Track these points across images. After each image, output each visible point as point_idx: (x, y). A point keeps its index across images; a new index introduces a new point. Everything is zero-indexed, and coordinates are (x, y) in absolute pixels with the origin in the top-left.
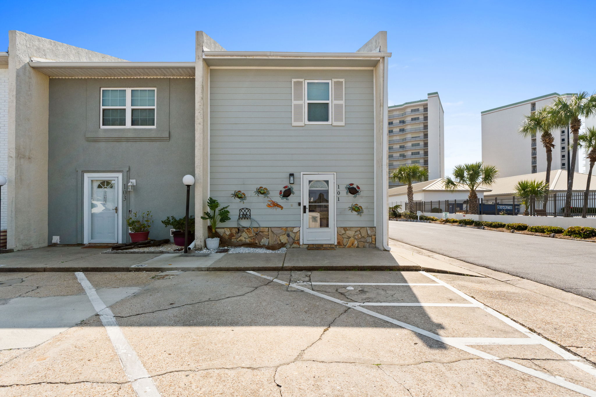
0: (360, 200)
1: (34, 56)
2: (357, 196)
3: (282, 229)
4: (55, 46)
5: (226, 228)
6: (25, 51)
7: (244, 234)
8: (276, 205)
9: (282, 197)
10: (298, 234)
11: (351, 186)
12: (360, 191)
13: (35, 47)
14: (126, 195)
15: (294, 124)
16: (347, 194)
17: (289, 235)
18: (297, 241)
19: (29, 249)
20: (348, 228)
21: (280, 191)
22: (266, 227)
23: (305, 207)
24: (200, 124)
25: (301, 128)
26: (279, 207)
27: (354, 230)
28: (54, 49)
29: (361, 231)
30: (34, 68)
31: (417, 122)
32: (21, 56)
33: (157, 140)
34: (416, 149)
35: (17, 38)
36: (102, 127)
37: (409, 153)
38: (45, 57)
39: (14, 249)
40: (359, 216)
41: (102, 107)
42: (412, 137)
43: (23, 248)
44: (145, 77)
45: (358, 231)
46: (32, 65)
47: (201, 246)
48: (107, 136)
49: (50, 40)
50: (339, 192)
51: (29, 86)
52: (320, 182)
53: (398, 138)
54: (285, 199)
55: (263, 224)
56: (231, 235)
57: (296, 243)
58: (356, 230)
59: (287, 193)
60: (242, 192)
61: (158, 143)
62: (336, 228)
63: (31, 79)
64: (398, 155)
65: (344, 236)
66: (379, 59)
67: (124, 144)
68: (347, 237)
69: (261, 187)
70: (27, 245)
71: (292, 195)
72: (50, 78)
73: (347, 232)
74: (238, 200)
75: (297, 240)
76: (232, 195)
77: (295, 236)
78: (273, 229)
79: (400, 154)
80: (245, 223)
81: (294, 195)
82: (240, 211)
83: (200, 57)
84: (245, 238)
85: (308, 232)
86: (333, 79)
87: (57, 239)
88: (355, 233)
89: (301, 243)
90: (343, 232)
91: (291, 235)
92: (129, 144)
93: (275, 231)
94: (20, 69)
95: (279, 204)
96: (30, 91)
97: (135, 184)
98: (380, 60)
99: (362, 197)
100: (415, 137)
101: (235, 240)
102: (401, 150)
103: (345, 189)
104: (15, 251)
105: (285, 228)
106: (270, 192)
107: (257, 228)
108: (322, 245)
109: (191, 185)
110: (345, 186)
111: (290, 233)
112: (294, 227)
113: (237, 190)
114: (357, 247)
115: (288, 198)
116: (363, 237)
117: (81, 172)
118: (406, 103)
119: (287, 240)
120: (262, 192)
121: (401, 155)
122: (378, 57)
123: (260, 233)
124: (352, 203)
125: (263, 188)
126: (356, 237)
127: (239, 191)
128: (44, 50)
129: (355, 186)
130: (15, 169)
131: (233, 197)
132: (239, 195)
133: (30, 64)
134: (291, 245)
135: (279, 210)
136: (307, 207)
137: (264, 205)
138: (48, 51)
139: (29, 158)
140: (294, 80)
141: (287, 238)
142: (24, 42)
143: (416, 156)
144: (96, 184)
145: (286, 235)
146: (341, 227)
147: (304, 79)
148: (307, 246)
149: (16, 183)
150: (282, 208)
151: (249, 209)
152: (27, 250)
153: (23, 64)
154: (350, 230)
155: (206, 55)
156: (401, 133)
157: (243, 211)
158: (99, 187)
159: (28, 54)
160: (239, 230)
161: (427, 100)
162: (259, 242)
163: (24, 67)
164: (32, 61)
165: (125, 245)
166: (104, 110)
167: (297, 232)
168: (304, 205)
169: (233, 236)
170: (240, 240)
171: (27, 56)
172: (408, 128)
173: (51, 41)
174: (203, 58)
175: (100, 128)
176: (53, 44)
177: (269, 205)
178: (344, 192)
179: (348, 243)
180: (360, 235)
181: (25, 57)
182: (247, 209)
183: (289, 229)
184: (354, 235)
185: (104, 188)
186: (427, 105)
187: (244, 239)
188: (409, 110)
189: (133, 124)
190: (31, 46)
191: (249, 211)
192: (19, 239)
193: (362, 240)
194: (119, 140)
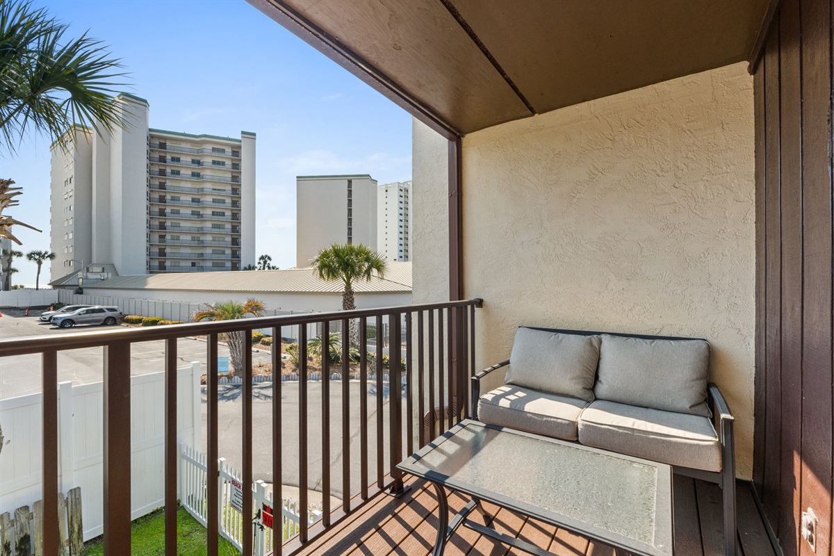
31: (221, 167)
34: (219, 208)
37: (209, 212)
42: (213, 189)
53: (189, 185)
64: (189, 211)
79: (192, 211)
100: (218, 190)
102: (195, 204)
118: (205, 136)
121: (193, 213)
143: (220, 217)
156: (195, 179)
161: (240, 141)
172: (207, 173)
186: (240, 147)
188: (209, 147)
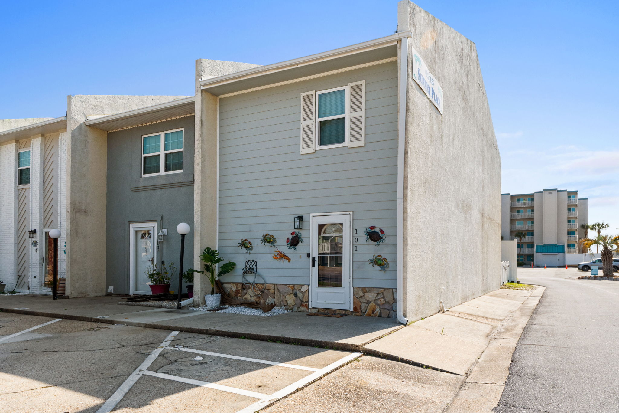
0: (383, 250)
1: (90, 115)
2: (381, 243)
3: (289, 287)
4: (114, 100)
5: (233, 283)
6: (81, 112)
7: (250, 292)
8: (282, 256)
9: (289, 246)
10: (306, 294)
11: (373, 230)
12: (384, 237)
13: (92, 106)
14: (159, 246)
15: (303, 151)
16: (367, 241)
17: (296, 294)
18: (306, 304)
19: (85, 297)
20: (367, 289)
21: (287, 239)
22: (273, 284)
23: (314, 259)
24: (198, 165)
25: (312, 156)
26: (286, 259)
27: (375, 292)
28: (113, 103)
29: (384, 293)
30: (91, 126)
32: (77, 117)
33: (184, 185)
35: (72, 101)
36: (144, 176)
38: (102, 113)
39: (70, 296)
40: (383, 272)
41: (143, 156)
43: (79, 296)
44: (175, 118)
45: (381, 293)
46: (88, 123)
47: (199, 303)
48: (145, 185)
49: (108, 95)
50: (356, 239)
51: (85, 144)
52: (335, 226)
54: (293, 249)
55: (269, 280)
56: (237, 292)
57: (304, 305)
58: (377, 292)
59: (295, 241)
60: (249, 241)
61: (185, 188)
62: (352, 289)
63: (87, 136)
65: (362, 300)
66: (395, 43)
67: (159, 192)
68: (366, 302)
69: (267, 235)
70: (83, 293)
71: (300, 243)
72: (108, 132)
73: (367, 294)
74: (244, 250)
75: (306, 302)
76: (239, 245)
77: (303, 297)
78: (279, 287)
80: (250, 278)
81: (303, 244)
82: (247, 263)
83: (199, 89)
84: (251, 296)
85: (318, 292)
86: (349, 84)
87: (112, 289)
88: (377, 296)
89: (310, 307)
90: (361, 294)
91: (298, 295)
92: (163, 191)
93: (282, 289)
94: (76, 129)
95: (286, 255)
96: (86, 149)
97: (166, 234)
98: (397, 45)
99: (387, 245)
101: (241, 298)
103: (364, 234)
104: (70, 297)
105: (292, 286)
106: (277, 240)
107: (263, 284)
108: (335, 310)
109: (186, 234)
110: (365, 230)
111: (298, 292)
112: (302, 285)
113: (244, 238)
114: (380, 316)
115: (297, 247)
116: (388, 302)
117: (127, 222)
119: (294, 301)
120: (268, 240)
122: (394, 41)
123: (266, 291)
124: (374, 254)
125: (269, 235)
126: (378, 302)
127: (246, 240)
128: (101, 107)
129: (377, 230)
130: (71, 222)
131: (240, 247)
132: (245, 245)
133: (86, 123)
134: (299, 308)
135: (286, 262)
136: (317, 259)
137: (270, 257)
138: (106, 106)
139: (85, 212)
140: (303, 94)
141: (295, 298)
142: (80, 104)
144: (140, 235)
145: (293, 294)
146: (359, 287)
147: (314, 91)
148: (317, 310)
149: (71, 235)
150: (289, 260)
151: (256, 261)
152: (83, 297)
153: (78, 125)
154: (369, 291)
155: (203, 86)
157: (249, 263)
158: (143, 237)
159: (84, 114)
160: (245, 286)
162: (265, 302)
163: (80, 127)
164: (88, 120)
165: (137, 297)
166: (145, 158)
167: (305, 292)
168: (313, 257)
169: (239, 293)
170: (246, 298)
171: (83, 116)
173: (109, 97)
174: (201, 89)
175: (141, 177)
176: (111, 99)
177: (276, 256)
178: (363, 238)
179: (368, 310)
180: (383, 300)
181: (80, 117)
182: (253, 261)
183: (296, 287)
184: (375, 300)
185: (146, 238)
187: (249, 298)
189: (167, 169)
190: (87, 106)
191: (256, 263)
192: (75, 287)
193: (387, 306)
194: (155, 188)
